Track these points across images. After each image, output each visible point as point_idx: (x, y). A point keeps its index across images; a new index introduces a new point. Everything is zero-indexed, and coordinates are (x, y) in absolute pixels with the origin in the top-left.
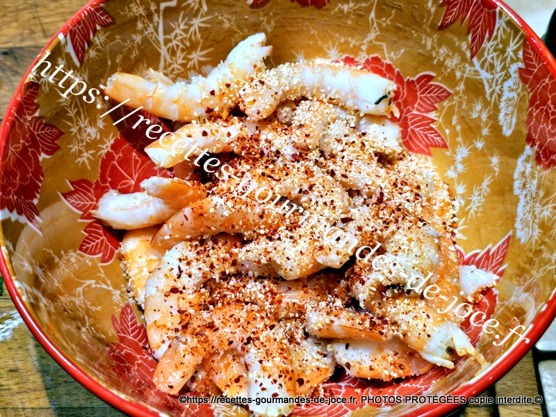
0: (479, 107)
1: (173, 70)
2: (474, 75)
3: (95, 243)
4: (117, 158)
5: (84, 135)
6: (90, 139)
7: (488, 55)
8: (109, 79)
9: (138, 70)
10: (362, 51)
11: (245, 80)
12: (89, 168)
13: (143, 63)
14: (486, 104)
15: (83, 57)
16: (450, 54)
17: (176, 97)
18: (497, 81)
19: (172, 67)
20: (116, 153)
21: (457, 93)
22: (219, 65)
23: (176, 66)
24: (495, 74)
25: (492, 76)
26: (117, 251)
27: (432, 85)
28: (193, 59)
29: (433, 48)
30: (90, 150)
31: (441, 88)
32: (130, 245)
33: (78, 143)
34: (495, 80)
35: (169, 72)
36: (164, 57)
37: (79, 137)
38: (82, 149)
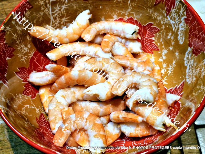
0: (170, 34)
1: (55, 25)
2: (168, 22)
3: (28, 91)
4: (35, 59)
5: (23, 50)
6: (25, 52)
7: (173, 14)
9: (42, 26)
10: (126, 16)
12: (25, 63)
13: (44, 23)
14: (173, 33)
16: (159, 15)
17: (57, 35)
18: (177, 24)
19: (55, 24)
20: (35, 57)
21: (162, 29)
22: (73, 22)
23: (56, 23)
24: (176, 21)
25: (175, 22)
26: (37, 94)
27: (153, 27)
28: (63, 21)
29: (152, 13)
30: (25, 56)
31: (156, 28)
32: (42, 91)
33: (21, 53)
34: (176, 24)
35: (54, 26)
36: (52, 20)
37: (21, 51)
38: (22, 56)
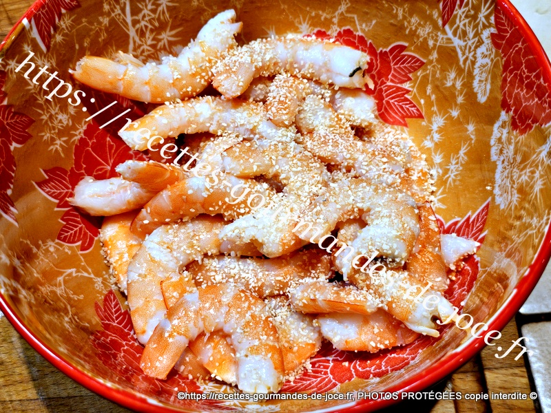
0: (452, 75)
1: (143, 51)
2: (447, 43)
3: (73, 232)
4: (90, 144)
5: (56, 122)
6: (62, 126)
7: (460, 21)
8: (78, 63)
9: (107, 53)
10: (333, 24)
11: (217, 57)
12: (62, 155)
13: (112, 46)
14: (460, 71)
15: (49, 42)
16: (422, 23)
17: (147, 78)
18: (470, 48)
19: (142, 48)
20: (90, 139)
21: (431, 62)
22: (189, 44)
23: (145, 47)
24: (468, 41)
25: (465, 43)
26: (96, 238)
27: (405, 55)
28: (163, 39)
29: (405, 18)
30: (63, 137)
31: (414, 57)
32: (110, 232)
33: (50, 130)
34: (468, 48)
35: (139, 54)
36: (133, 38)
37: (50, 124)
38: (54, 136)
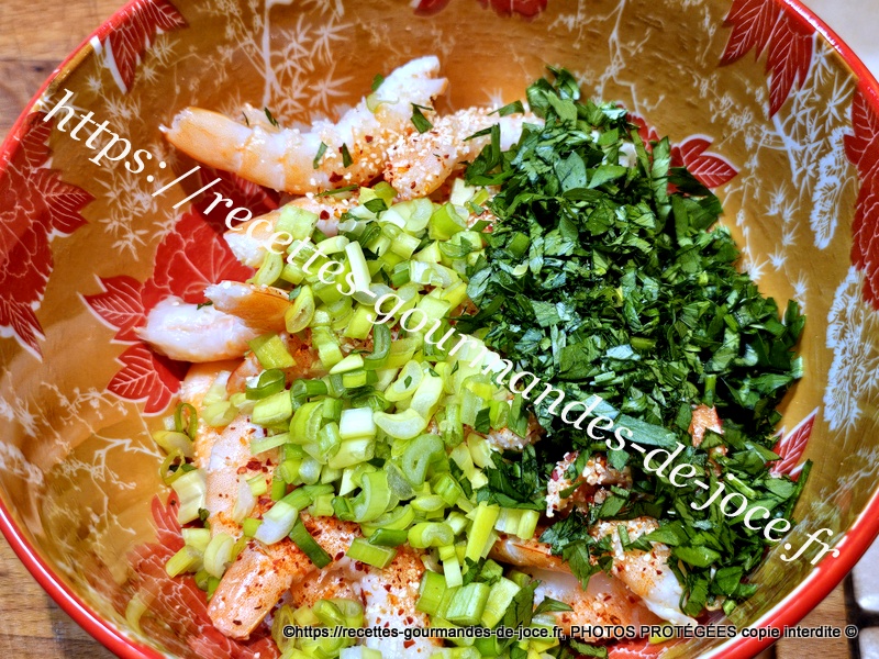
0: (780, 198)
1: (286, 108)
2: (774, 144)
3: (136, 380)
4: (185, 244)
5: (130, 204)
6: (140, 212)
7: (798, 111)
8: (176, 117)
9: (226, 106)
10: (596, 94)
11: (399, 131)
12: (136, 257)
13: (234, 94)
14: (792, 193)
15: (132, 77)
16: (737, 107)
17: (282, 154)
18: (810, 156)
19: (284, 103)
20: (185, 237)
21: (747, 172)
22: (359, 105)
23: (289, 101)
24: (808, 145)
25: (802, 148)
26: (173, 396)
27: (708, 157)
28: (320, 92)
29: (710, 95)
30: (139, 229)
31: (721, 162)
33: (119, 216)
34: (806, 155)
35: (279, 112)
36: (272, 86)
37: (121, 207)
38: (125, 226)
